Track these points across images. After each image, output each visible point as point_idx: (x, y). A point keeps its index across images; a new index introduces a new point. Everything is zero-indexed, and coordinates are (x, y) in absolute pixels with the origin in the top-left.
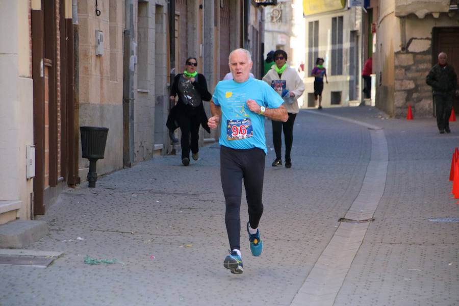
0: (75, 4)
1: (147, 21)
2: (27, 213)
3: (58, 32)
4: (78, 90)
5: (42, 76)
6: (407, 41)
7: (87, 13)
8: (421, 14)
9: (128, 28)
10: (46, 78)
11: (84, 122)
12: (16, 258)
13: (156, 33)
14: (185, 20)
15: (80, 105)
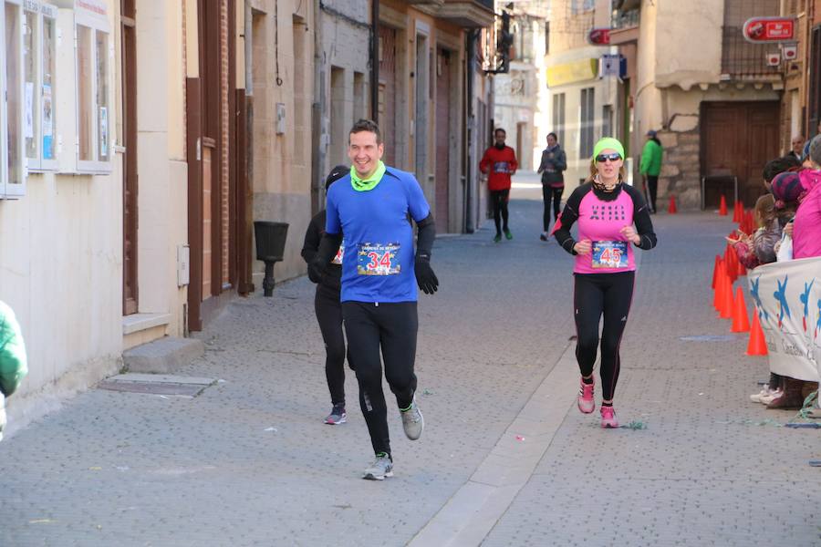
0: (250, 71)
1: (343, 92)
2: (179, 329)
3: (226, 105)
4: (252, 176)
5: (199, 158)
6: (670, 117)
7: (266, 82)
8: (686, 85)
9: (318, 99)
10: (207, 161)
11: (260, 216)
12: (157, 385)
13: (355, 106)
14: (391, 91)
15: (254, 197)
